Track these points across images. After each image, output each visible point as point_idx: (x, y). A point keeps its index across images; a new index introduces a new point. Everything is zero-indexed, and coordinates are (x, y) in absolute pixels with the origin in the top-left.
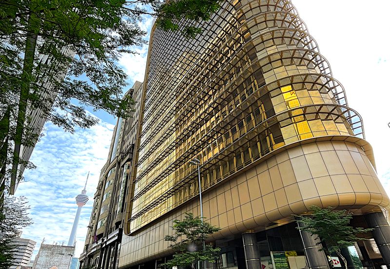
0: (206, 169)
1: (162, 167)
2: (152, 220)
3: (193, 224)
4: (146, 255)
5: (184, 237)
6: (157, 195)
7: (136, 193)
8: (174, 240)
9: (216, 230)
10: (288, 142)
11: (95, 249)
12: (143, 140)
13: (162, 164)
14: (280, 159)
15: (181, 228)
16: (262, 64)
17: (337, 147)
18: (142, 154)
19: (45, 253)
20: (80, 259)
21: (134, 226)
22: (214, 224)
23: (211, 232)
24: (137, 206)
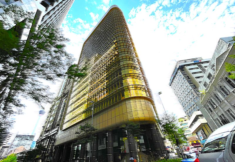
0: (100, 103)
1: (80, 102)
2: (73, 124)
3: (87, 127)
4: (69, 140)
5: (83, 132)
6: (76, 113)
7: (68, 112)
8: (79, 134)
9: (96, 129)
10: (126, 97)
11: (45, 137)
12: (74, 89)
13: (80, 100)
14: (123, 103)
15: (82, 129)
16: (121, 67)
17: (141, 100)
18: (72, 95)
19: (18, 139)
20: (36, 142)
21: (65, 127)
22: (95, 127)
23: (94, 130)
24: (67, 118)
